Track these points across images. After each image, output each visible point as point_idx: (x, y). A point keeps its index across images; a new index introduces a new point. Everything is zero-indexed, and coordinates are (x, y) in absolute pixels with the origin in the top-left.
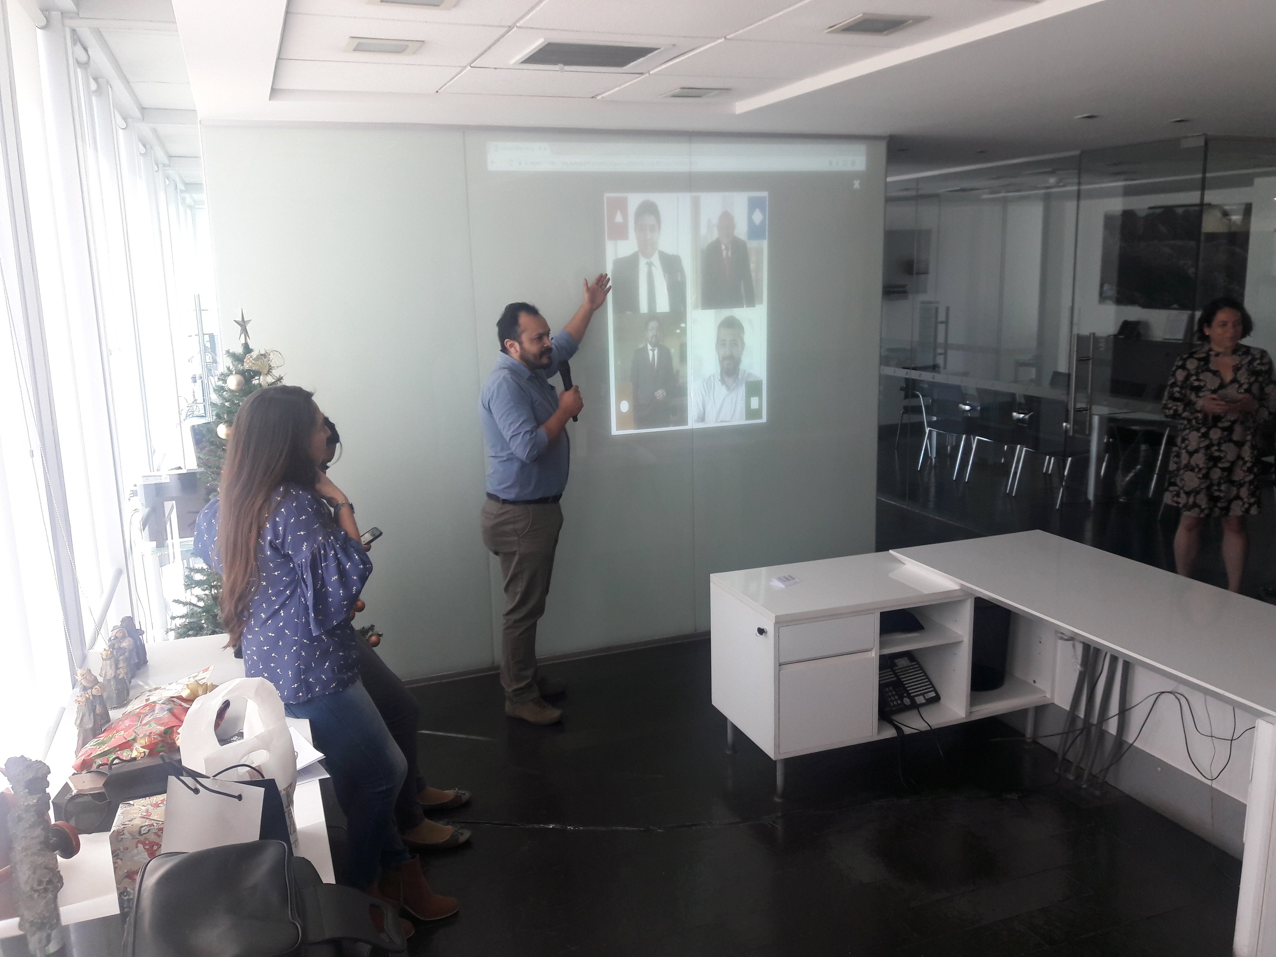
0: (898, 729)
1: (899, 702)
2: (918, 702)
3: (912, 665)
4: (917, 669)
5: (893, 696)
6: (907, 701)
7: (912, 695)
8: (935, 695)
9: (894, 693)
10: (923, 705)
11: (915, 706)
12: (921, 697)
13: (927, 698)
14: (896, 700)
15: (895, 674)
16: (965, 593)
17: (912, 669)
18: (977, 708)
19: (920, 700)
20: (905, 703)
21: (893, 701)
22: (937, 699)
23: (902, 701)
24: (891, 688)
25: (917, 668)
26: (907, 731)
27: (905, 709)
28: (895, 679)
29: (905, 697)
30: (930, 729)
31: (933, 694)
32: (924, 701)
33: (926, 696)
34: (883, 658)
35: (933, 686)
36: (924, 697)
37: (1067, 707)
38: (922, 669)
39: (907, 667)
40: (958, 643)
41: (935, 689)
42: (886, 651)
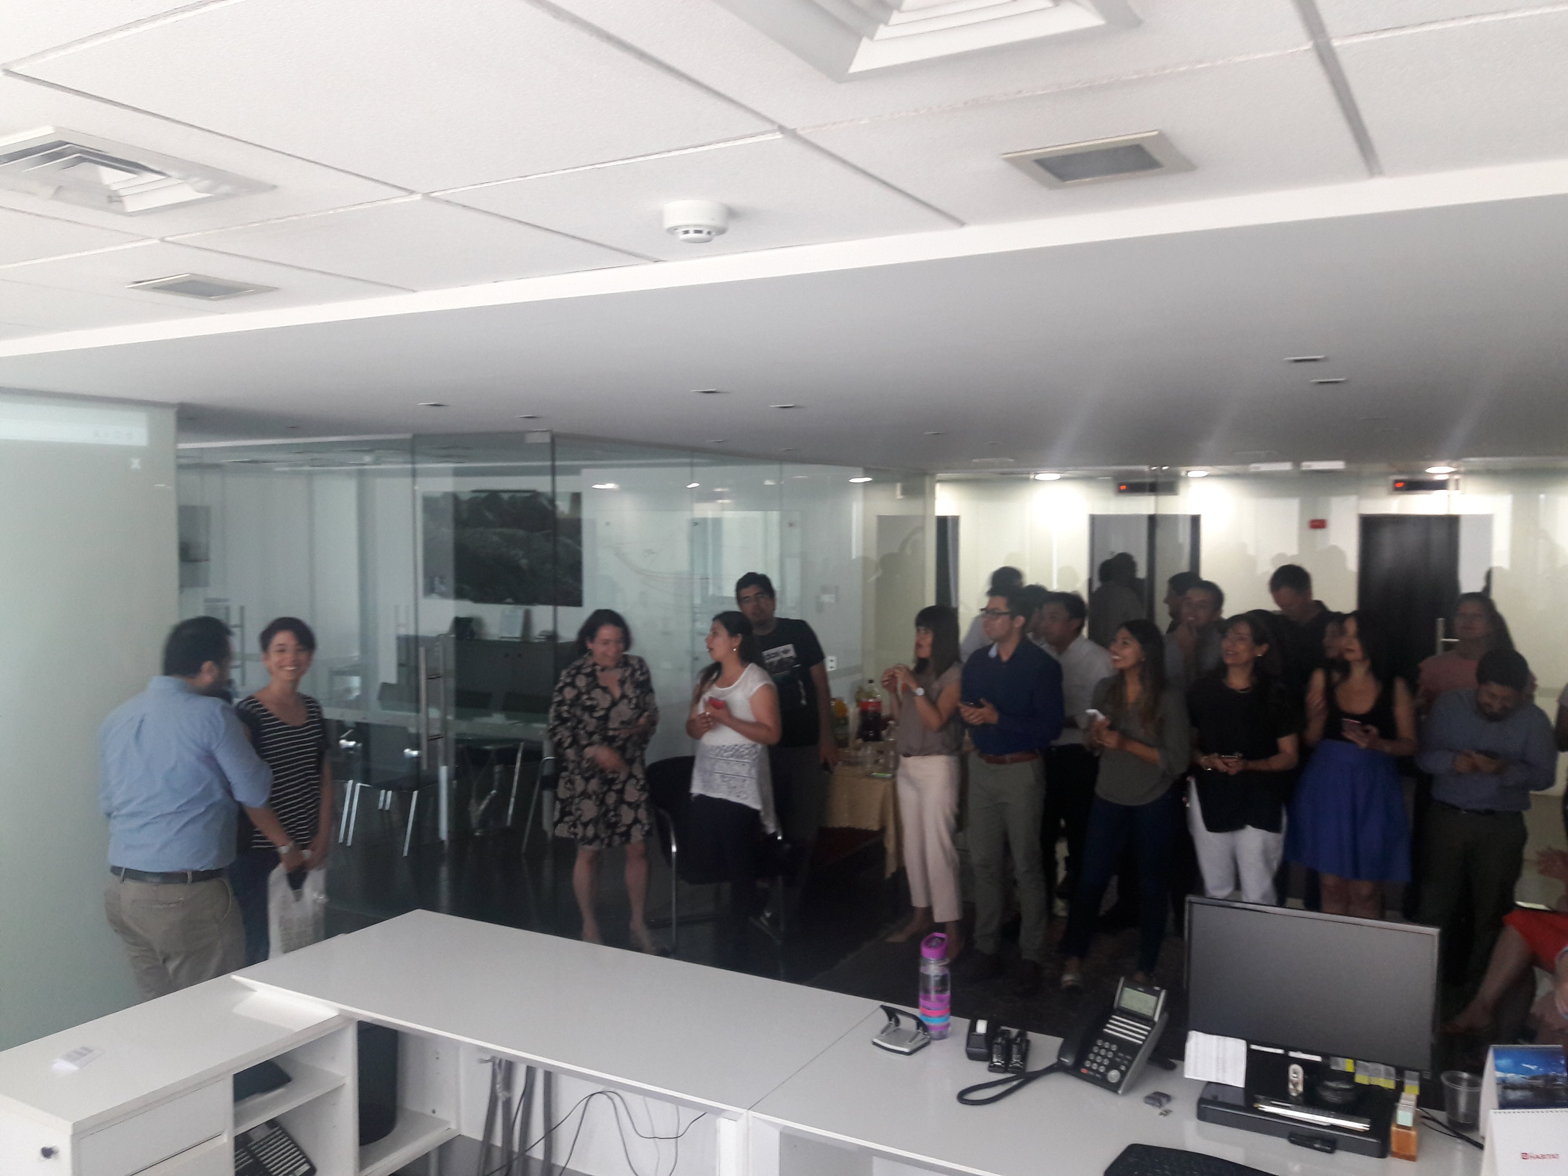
3: (274, 1133)
4: (279, 1137)
8: (308, 1167)
15: (250, 1153)
16: (344, 1018)
17: (273, 1139)
18: (368, 1171)
22: (312, 1172)
25: (280, 1134)
28: (251, 1160)
31: (305, 1168)
34: (237, 1138)
35: (304, 1156)
37: (479, 1137)
38: (286, 1135)
39: (267, 1137)
40: (337, 1090)
41: (308, 1161)
42: (242, 1129)
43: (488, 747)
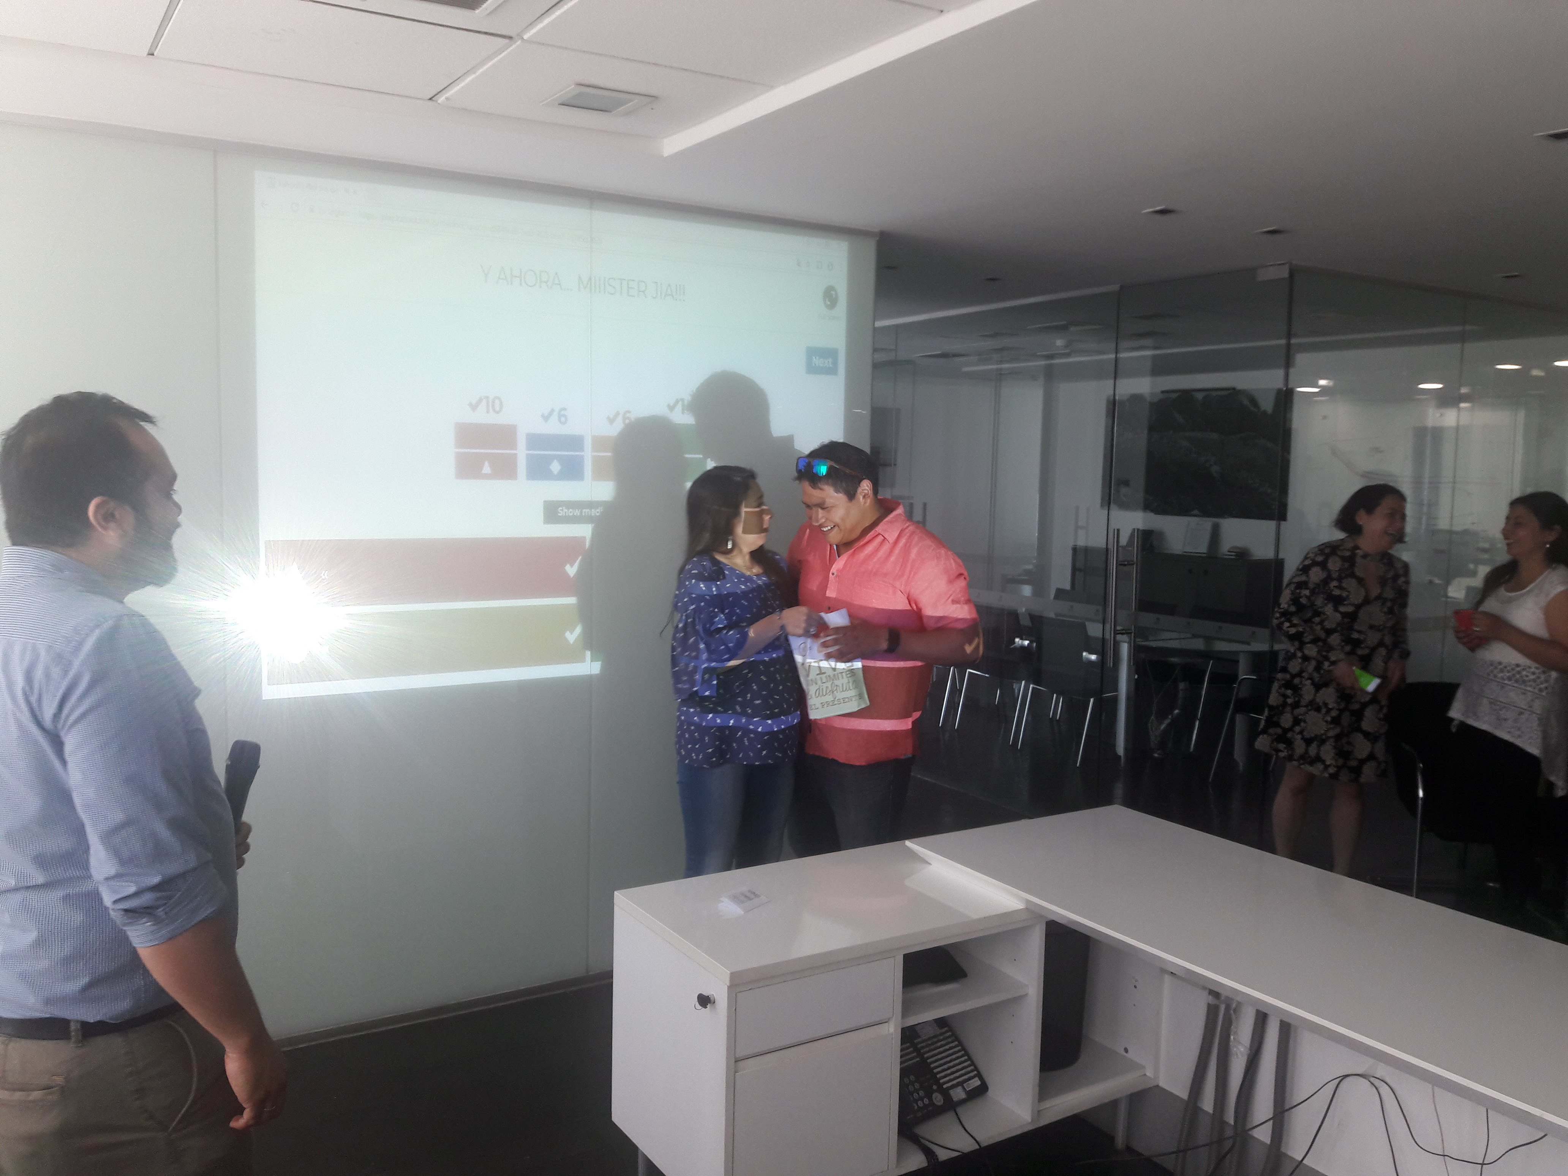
0: (929, 1153)
1: (926, 1101)
2: (955, 1099)
3: (944, 1034)
4: (950, 1040)
5: (917, 1091)
6: (938, 1099)
7: (945, 1086)
8: (979, 1083)
9: (917, 1085)
10: (963, 1102)
11: (950, 1106)
12: (960, 1089)
13: (968, 1090)
14: (922, 1099)
15: (917, 1050)
16: (1032, 914)
17: (941, 1041)
18: (1048, 1104)
19: (958, 1094)
20: (935, 1102)
21: (916, 1101)
22: (982, 1089)
23: (930, 1099)
24: (912, 1078)
25: (949, 1037)
26: (943, 1155)
27: (934, 1112)
28: (918, 1059)
29: (936, 1091)
30: (977, 1147)
31: (976, 1082)
32: (963, 1095)
33: (965, 1086)
34: (904, 1030)
35: (976, 1069)
36: (964, 1089)
37: (1183, 1093)
38: (957, 1039)
39: (934, 1037)
40: (1018, 1000)
41: (979, 1076)
42: (912, 1021)
43: (1173, 659)
